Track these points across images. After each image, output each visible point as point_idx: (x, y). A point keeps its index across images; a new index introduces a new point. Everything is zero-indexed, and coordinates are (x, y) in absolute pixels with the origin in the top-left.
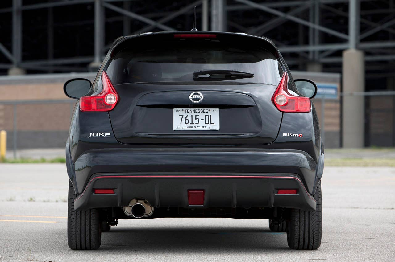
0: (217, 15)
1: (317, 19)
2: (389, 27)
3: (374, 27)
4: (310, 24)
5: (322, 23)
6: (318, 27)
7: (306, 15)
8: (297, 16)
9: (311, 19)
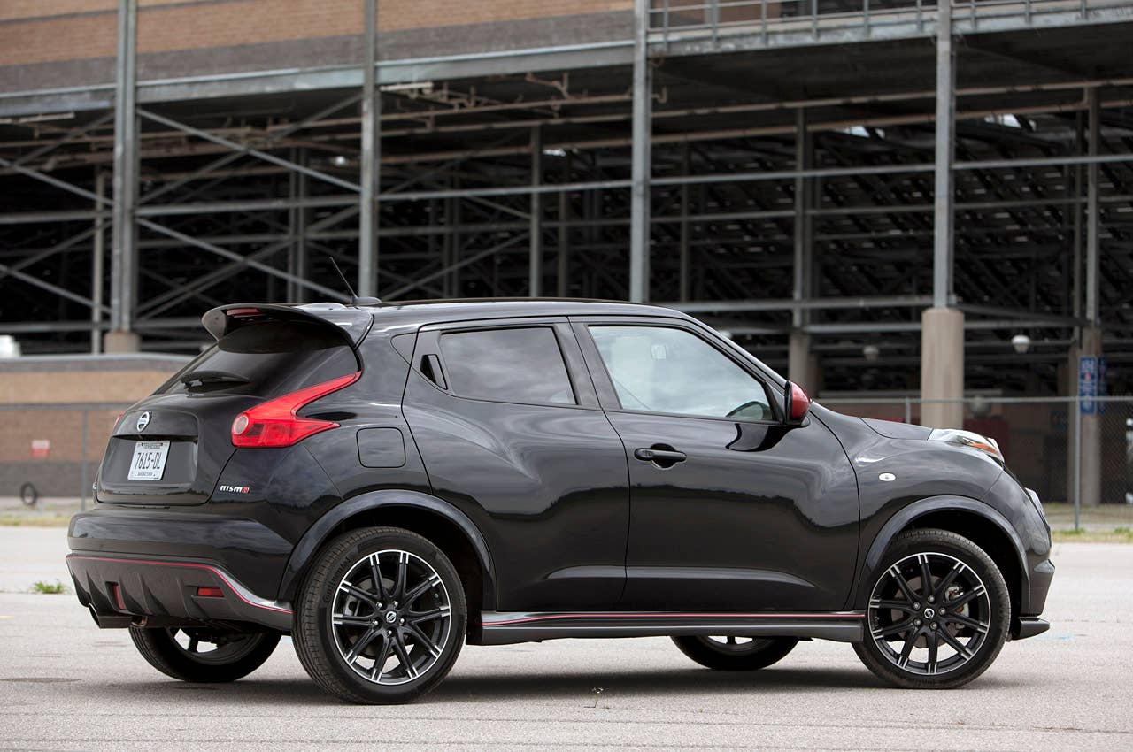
0: (121, 256)
1: (301, 270)
2: (427, 284)
3: (404, 285)
4: (289, 277)
5: (310, 276)
6: (302, 282)
7: (281, 261)
8: (265, 261)
9: (291, 267)
